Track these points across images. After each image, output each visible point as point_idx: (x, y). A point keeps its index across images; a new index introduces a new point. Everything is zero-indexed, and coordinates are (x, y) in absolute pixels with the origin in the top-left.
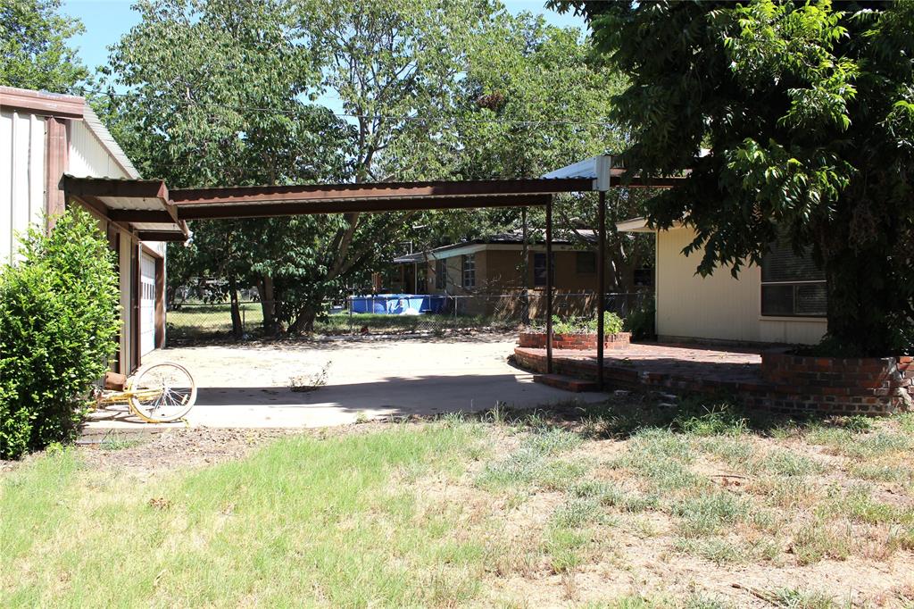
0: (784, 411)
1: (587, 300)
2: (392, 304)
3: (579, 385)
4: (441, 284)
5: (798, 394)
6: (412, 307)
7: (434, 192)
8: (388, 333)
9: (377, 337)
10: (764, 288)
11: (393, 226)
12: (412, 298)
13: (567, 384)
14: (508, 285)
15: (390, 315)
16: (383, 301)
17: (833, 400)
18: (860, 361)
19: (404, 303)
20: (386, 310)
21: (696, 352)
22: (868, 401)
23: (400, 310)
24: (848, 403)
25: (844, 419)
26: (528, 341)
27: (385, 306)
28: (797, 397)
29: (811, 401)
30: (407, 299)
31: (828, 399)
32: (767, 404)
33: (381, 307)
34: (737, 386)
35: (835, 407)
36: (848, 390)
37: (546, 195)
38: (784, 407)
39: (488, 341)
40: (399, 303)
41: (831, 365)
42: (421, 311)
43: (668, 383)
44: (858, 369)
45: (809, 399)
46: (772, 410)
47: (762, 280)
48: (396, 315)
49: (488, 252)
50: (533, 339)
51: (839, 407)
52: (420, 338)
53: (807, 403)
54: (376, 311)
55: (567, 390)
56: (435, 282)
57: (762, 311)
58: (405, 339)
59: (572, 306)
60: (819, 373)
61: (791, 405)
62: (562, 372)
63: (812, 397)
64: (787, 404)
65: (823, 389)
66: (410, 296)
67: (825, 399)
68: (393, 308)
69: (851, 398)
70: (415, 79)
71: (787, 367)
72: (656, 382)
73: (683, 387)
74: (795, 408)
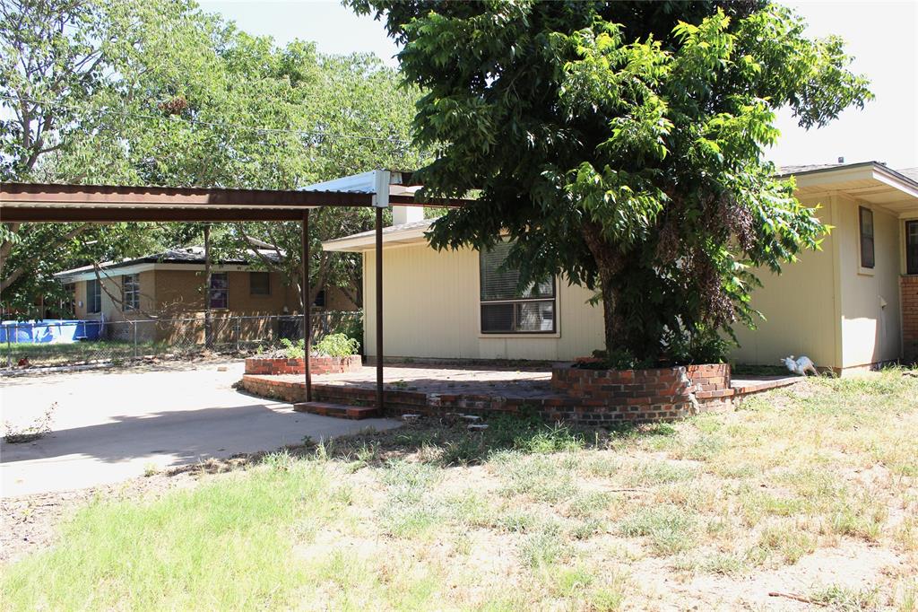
0: (592, 423)
1: (262, 322)
2: (39, 332)
3: (360, 412)
4: (95, 306)
5: (605, 406)
6: (64, 333)
7: (211, 201)
8: (57, 365)
9: (44, 370)
10: (483, 307)
11: (61, 240)
12: (63, 325)
13: (344, 411)
14: (191, 307)
15: (38, 344)
16: (29, 329)
17: (636, 409)
18: (658, 372)
19: (54, 330)
20: (31, 338)
21: (439, 371)
22: (667, 408)
23: (50, 338)
24: (649, 412)
25: (647, 427)
26: (256, 368)
27: (31, 334)
28: (603, 409)
29: (617, 412)
30: (58, 325)
31: (632, 409)
32: (574, 418)
33: (26, 335)
34: (543, 402)
35: (638, 416)
36: (650, 399)
37: (302, 210)
38: (592, 420)
39: (181, 370)
40: (47, 330)
41: (633, 377)
42: (75, 339)
43: (463, 404)
44: (656, 380)
45: (615, 410)
46: (580, 422)
47: (482, 299)
48: (44, 344)
49: (157, 272)
50: (264, 365)
51: (642, 415)
52: (98, 368)
53: (614, 413)
54: (19, 340)
55: (344, 417)
56: (85, 306)
57: (482, 329)
58: (80, 371)
59: (246, 328)
60: (623, 386)
61: (599, 417)
62: (322, 399)
63: (618, 408)
64: (595, 417)
65: (628, 399)
66: (61, 322)
67: (629, 409)
68: (41, 336)
69: (652, 406)
70: (92, 74)
71: (590, 382)
72: (448, 404)
73: (481, 407)
74: (603, 420)
